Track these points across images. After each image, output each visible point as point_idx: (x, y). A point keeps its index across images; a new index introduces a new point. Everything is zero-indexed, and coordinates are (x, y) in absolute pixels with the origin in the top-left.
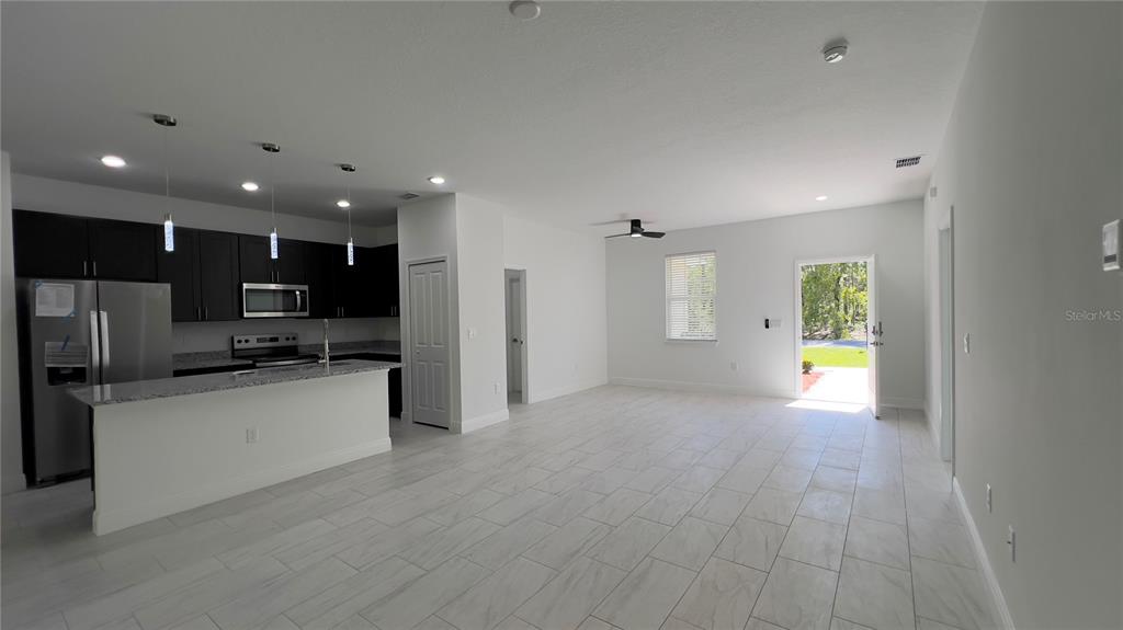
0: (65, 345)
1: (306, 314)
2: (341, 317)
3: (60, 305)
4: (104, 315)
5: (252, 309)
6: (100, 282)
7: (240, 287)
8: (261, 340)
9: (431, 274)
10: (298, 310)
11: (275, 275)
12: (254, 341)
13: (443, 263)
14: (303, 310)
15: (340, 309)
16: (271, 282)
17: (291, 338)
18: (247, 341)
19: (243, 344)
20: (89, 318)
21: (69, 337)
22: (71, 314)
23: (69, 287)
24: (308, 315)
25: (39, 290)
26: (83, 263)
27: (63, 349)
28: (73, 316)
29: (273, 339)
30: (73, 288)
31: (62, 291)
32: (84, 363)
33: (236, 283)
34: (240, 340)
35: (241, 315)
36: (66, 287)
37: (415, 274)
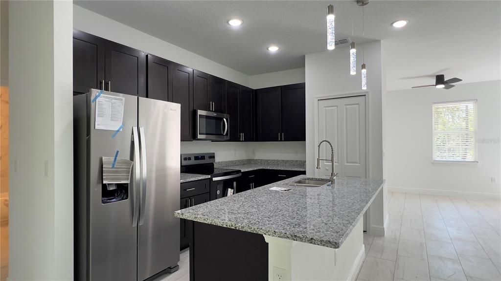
0: (115, 159)
1: (228, 137)
2: (242, 141)
4: (142, 131)
6: (140, 98)
7: (195, 113)
8: (197, 158)
9: (345, 106)
10: (225, 134)
11: (212, 105)
12: (193, 158)
13: (364, 97)
14: (227, 134)
15: (242, 135)
16: (210, 111)
17: (212, 156)
18: (190, 159)
19: (187, 161)
20: (133, 134)
21: (118, 152)
22: (120, 128)
23: (121, 100)
24: (229, 139)
25: (98, 101)
26: (101, 83)
27: (114, 165)
28: (121, 130)
29: (203, 157)
30: (124, 101)
31: (115, 103)
32: (127, 179)
33: (191, 109)
34: (186, 158)
35: (194, 137)
36: (119, 99)
37: (325, 107)
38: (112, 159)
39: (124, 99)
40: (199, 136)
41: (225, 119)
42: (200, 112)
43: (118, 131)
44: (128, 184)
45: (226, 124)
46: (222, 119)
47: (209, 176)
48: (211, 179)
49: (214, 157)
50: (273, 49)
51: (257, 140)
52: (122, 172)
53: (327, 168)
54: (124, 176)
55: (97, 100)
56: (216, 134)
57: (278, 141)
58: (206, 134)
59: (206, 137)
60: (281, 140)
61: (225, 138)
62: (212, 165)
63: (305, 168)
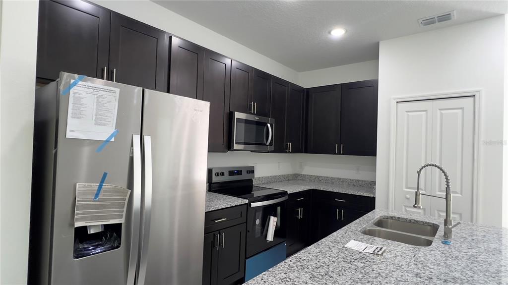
0: (100, 188)
1: (272, 148)
2: (289, 152)
3: (99, 121)
4: (148, 142)
6: (147, 91)
7: (231, 116)
8: (231, 173)
9: (439, 111)
10: (268, 144)
11: (254, 106)
12: (227, 174)
13: (471, 99)
14: (271, 144)
15: (289, 144)
16: (250, 113)
17: (251, 171)
18: (223, 174)
19: (220, 177)
20: (132, 146)
21: (105, 174)
22: (111, 137)
23: (114, 92)
24: (273, 150)
25: (75, 93)
26: (103, 70)
27: (97, 195)
28: (113, 140)
29: (239, 172)
30: (117, 95)
31: (103, 97)
32: (120, 217)
33: (227, 111)
34: (218, 173)
35: (229, 147)
36: (110, 91)
37: (407, 112)
38: (96, 186)
39: (118, 90)
40: (236, 147)
41: (269, 125)
42: (238, 115)
43: (107, 141)
44: (121, 224)
45: (270, 130)
46: (265, 124)
47: (247, 201)
48: (249, 205)
49: (253, 172)
50: (338, 33)
51: (306, 152)
52: (113, 206)
53: (408, 196)
54: (115, 212)
55: (72, 91)
56: (257, 143)
57: (335, 153)
58: (245, 144)
59: (245, 147)
60: (339, 153)
61: (269, 148)
62: (251, 181)
63: (374, 194)
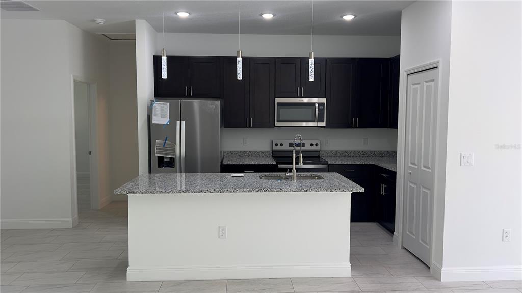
0: (165, 142)
1: (324, 124)
3: (163, 117)
4: (183, 123)
5: (281, 119)
6: (181, 99)
8: (292, 145)
9: (425, 83)
10: (316, 121)
11: (300, 90)
12: (286, 145)
13: (436, 71)
15: (355, 120)
16: (296, 97)
17: (315, 144)
18: (282, 145)
19: (279, 147)
21: (166, 138)
22: (168, 122)
25: (154, 107)
26: (186, 88)
31: (163, 107)
32: (173, 155)
33: (272, 98)
34: (277, 144)
36: (166, 104)
37: (413, 84)
38: (163, 141)
39: (169, 104)
40: (277, 124)
41: (317, 105)
42: (279, 100)
44: (174, 158)
45: (317, 109)
47: (274, 163)
48: (276, 166)
54: (171, 153)
